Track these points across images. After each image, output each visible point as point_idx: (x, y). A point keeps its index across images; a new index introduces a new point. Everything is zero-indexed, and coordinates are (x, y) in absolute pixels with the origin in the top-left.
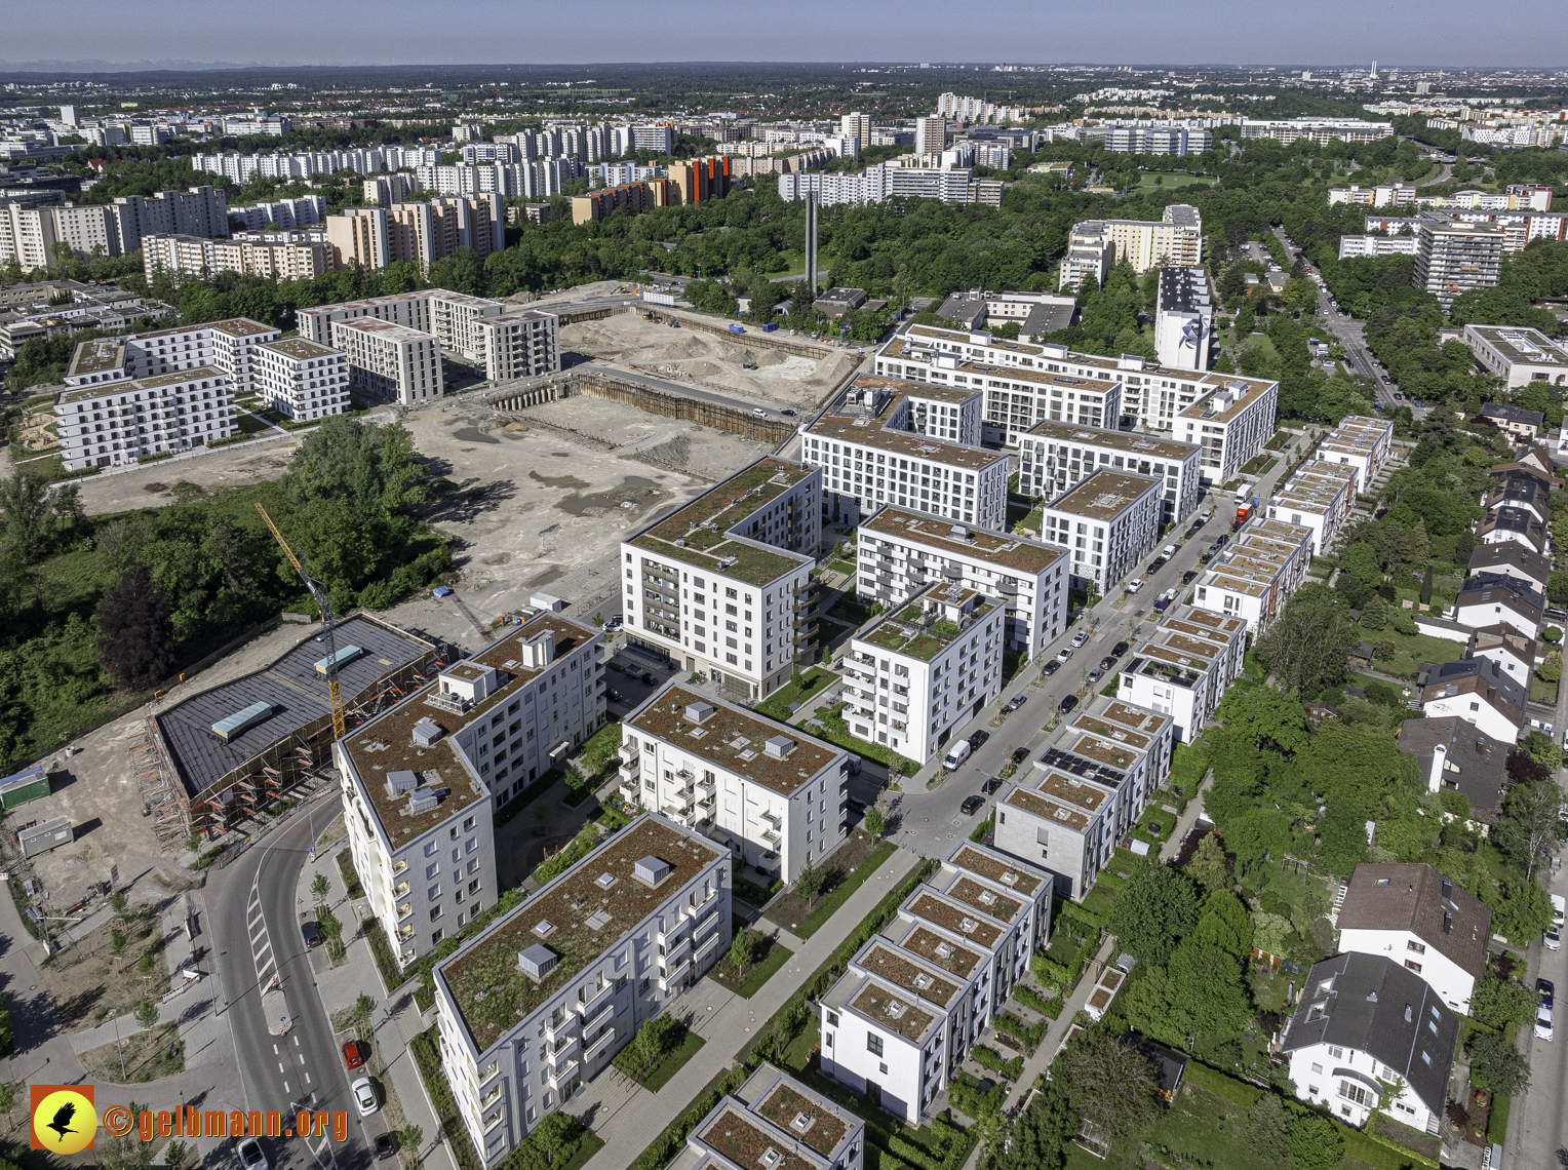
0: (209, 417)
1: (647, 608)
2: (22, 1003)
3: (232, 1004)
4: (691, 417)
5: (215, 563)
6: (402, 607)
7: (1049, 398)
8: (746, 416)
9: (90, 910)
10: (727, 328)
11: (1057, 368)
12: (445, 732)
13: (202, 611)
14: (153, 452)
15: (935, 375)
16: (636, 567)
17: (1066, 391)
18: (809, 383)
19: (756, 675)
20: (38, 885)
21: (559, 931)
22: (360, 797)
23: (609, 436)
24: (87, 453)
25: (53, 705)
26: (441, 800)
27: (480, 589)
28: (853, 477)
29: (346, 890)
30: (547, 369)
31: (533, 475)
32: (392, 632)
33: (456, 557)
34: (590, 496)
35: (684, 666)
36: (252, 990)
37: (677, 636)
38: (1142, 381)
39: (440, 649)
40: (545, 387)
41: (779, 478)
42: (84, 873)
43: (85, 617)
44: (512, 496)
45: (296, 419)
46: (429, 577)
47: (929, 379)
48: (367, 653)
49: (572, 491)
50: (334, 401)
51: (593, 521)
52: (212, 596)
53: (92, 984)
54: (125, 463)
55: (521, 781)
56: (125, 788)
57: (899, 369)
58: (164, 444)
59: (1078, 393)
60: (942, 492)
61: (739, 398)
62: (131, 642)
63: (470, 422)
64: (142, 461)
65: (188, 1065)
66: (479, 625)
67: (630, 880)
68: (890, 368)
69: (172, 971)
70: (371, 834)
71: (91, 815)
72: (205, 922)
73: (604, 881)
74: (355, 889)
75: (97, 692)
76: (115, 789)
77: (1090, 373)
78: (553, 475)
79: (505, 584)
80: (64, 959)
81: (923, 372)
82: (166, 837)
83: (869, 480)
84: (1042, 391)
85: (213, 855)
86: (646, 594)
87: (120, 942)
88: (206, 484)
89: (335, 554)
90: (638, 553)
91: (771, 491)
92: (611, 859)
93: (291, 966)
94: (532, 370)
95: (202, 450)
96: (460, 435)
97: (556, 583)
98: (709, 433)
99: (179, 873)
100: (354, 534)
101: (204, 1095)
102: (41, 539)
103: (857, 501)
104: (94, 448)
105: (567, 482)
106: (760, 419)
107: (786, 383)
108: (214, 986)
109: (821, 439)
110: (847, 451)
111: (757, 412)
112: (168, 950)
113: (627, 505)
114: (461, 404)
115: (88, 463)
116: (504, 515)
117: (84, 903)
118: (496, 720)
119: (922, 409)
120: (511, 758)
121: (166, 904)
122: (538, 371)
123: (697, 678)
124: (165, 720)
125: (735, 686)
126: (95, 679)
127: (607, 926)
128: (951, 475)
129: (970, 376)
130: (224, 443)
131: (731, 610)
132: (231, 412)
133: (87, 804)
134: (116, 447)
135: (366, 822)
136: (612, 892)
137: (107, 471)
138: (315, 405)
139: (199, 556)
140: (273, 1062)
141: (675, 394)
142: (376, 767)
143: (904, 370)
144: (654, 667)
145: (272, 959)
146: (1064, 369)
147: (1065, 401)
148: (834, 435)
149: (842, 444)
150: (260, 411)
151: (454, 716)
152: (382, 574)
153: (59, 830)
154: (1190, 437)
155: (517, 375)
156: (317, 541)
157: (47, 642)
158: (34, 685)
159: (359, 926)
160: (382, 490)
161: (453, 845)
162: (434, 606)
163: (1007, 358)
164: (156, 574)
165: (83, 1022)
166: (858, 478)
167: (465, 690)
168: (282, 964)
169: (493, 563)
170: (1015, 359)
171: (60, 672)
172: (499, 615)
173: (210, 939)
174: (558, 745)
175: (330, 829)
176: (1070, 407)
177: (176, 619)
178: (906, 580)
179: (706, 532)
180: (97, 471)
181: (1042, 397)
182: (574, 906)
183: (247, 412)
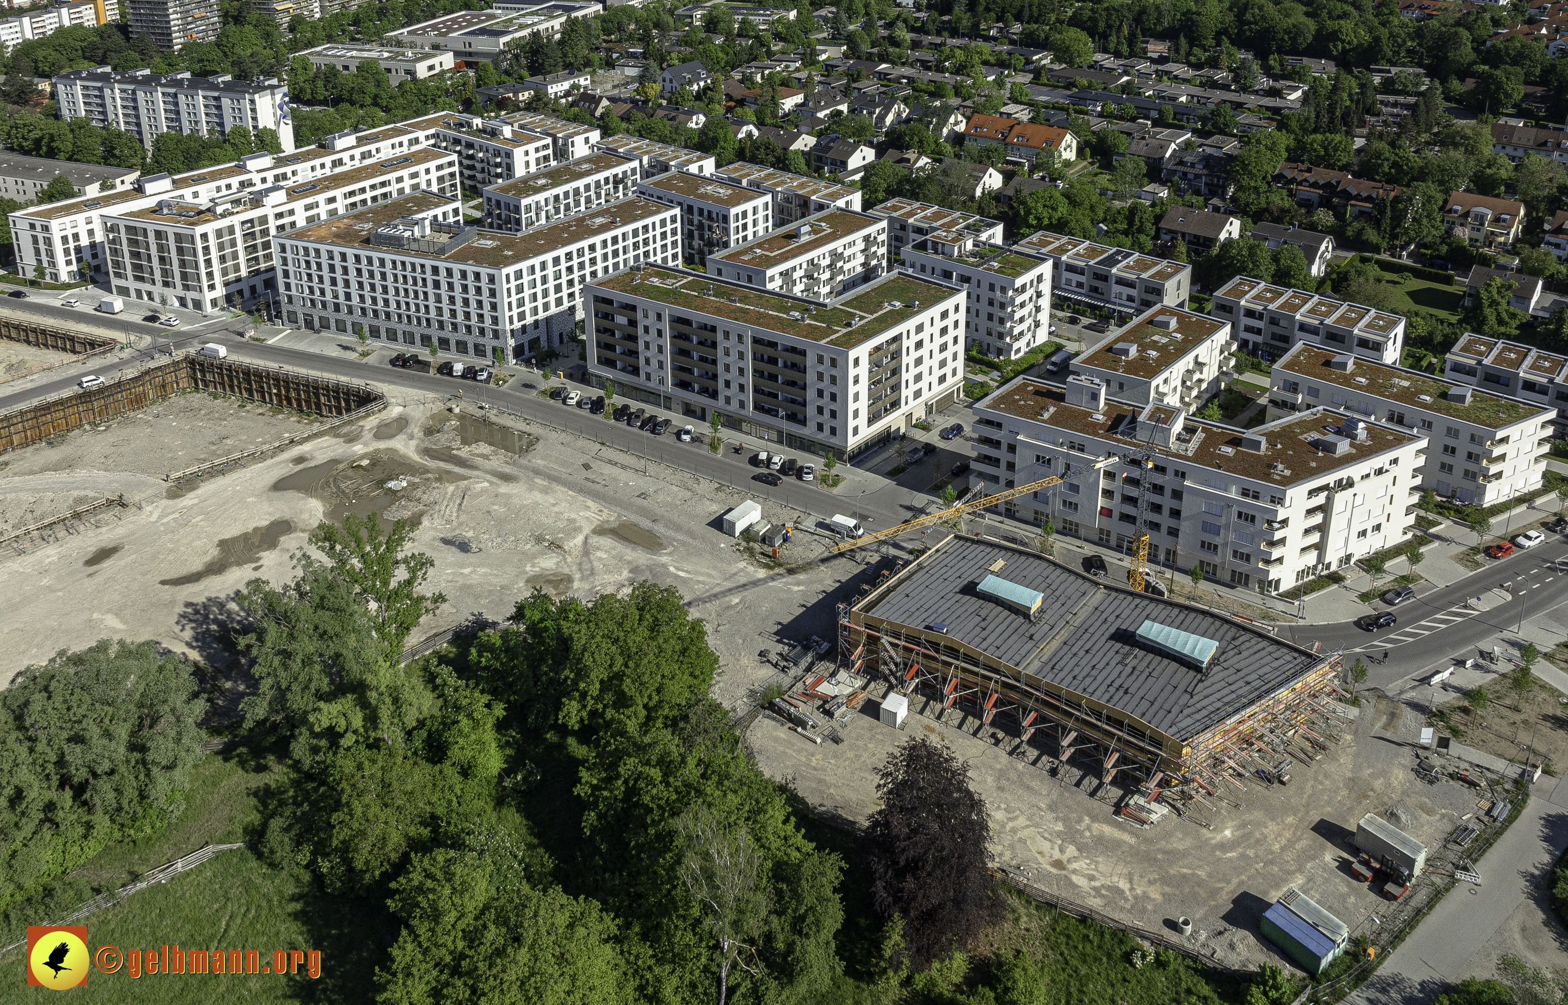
37: (898, 404)
42: (1413, 800)
56: (1241, 826)
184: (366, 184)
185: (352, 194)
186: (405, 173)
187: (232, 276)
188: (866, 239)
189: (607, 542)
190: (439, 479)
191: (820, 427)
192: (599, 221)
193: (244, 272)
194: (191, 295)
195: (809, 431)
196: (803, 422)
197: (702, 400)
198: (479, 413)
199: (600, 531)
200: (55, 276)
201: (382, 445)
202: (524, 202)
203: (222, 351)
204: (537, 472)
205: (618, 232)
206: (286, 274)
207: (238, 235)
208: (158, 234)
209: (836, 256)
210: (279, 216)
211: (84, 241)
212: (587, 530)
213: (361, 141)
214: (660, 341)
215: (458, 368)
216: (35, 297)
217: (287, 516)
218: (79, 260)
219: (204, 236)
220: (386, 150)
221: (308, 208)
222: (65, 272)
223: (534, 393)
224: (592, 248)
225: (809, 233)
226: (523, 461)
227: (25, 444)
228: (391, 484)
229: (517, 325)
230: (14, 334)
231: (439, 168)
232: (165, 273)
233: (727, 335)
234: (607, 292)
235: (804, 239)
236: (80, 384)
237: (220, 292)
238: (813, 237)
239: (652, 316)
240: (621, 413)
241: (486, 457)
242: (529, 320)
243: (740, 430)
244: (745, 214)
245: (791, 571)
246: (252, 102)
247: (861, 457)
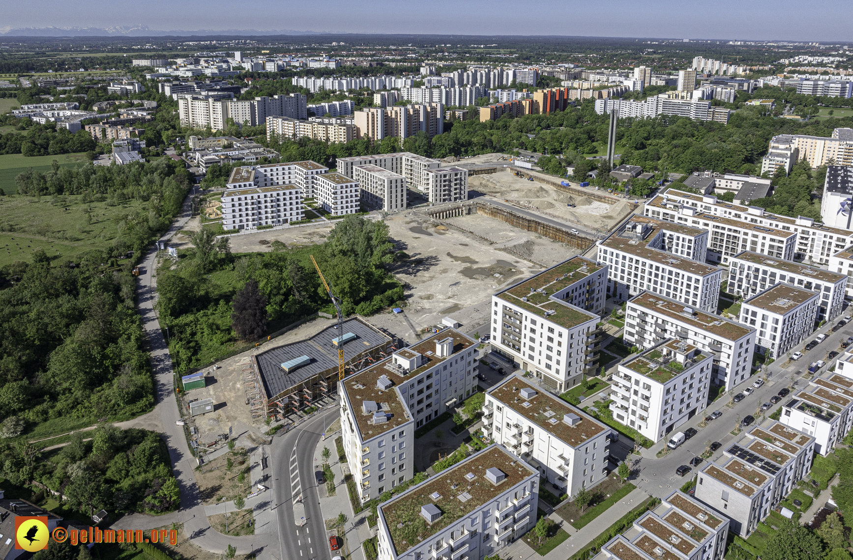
0: (291, 209)
1: (504, 332)
2: (185, 486)
3: (279, 506)
4: (536, 231)
5: (289, 283)
6: (377, 316)
7: (750, 238)
8: (567, 233)
9: (218, 447)
10: (560, 183)
11: (756, 221)
12: (393, 384)
13: (281, 306)
14: (264, 224)
15: (680, 218)
16: (500, 310)
17: (761, 235)
18: (605, 217)
19: (562, 377)
20: (196, 430)
21: (444, 499)
22: (349, 411)
23: (490, 237)
24: (234, 222)
25: (210, 343)
26: (388, 419)
27: (417, 311)
28: (626, 272)
29: (338, 457)
30: (460, 198)
31: (449, 254)
32: (371, 328)
33: (406, 293)
34: (478, 269)
35: (521, 367)
36: (289, 500)
37: (519, 350)
38: (811, 233)
39: (394, 340)
40: (458, 208)
41: (583, 269)
42: (217, 428)
43: (227, 302)
44: (437, 265)
45: (333, 214)
46: (392, 302)
47: (676, 221)
48: (358, 337)
49: (468, 265)
50: (352, 207)
51: (478, 282)
52: (286, 300)
53: (216, 483)
54: (251, 229)
55: (430, 415)
56: (239, 389)
57: (658, 213)
58: (269, 221)
59: (768, 237)
60: (679, 287)
61: (564, 222)
62: (247, 317)
63: (419, 223)
64: (259, 229)
65: (256, 532)
66: (415, 331)
67: (483, 479)
68: (653, 212)
69: (252, 484)
70: (353, 431)
71: (222, 400)
72: (270, 462)
73: (469, 476)
74: (343, 458)
75: (230, 340)
76: (234, 389)
77: (777, 226)
78: (459, 255)
79: (430, 311)
80: (205, 468)
81: (673, 217)
82: (256, 417)
83: (636, 275)
84: (745, 234)
85: (277, 429)
86: (504, 325)
87: (230, 465)
88: (287, 243)
89: (347, 285)
90: (502, 302)
91: (577, 276)
92: (474, 465)
93: (308, 491)
94: (452, 199)
95: (287, 226)
96: (412, 230)
97: (457, 313)
98: (545, 240)
99: (260, 435)
100: (356, 276)
101: (262, 549)
102: (211, 262)
103: (628, 287)
104: (237, 220)
105: (466, 260)
106: (575, 235)
107: (591, 216)
108: (271, 495)
109: (609, 250)
110: (624, 258)
111: (573, 231)
112: (252, 473)
113: (497, 275)
114: (415, 214)
115: (234, 227)
116: (432, 274)
117: (216, 443)
118: (420, 382)
119: (671, 238)
120: (426, 403)
121: (253, 449)
122: (456, 199)
123: (528, 374)
124: (260, 358)
125: (549, 382)
126: (229, 334)
127: (469, 501)
128: (686, 278)
129: (702, 221)
130: (298, 223)
131: (550, 339)
132: (302, 208)
133: (221, 394)
134: (247, 220)
135: (351, 424)
136: (473, 484)
137: (243, 232)
138: (342, 208)
139: (282, 279)
140: (296, 539)
141: (528, 218)
142: (358, 397)
143: (661, 215)
144: (505, 365)
145: (300, 487)
146: (761, 222)
147: (760, 241)
148: (617, 248)
149: (621, 254)
150: (315, 209)
151: (398, 376)
152: (368, 298)
153: (208, 405)
154: (840, 270)
155: (444, 200)
156: (338, 277)
157: (209, 312)
158: (202, 333)
159: (343, 477)
160: (372, 255)
161: (393, 444)
162: (393, 318)
163: (725, 212)
164: (261, 285)
165: (211, 500)
166: (629, 274)
167: (405, 364)
168: (304, 490)
169: (425, 298)
170: (730, 213)
171: (214, 328)
172: (425, 326)
173: (271, 471)
174: (451, 400)
175: (333, 425)
176: (763, 245)
177: (269, 308)
178: (654, 335)
179: (540, 295)
180: (238, 231)
181: (745, 237)
182: (452, 487)
183: (310, 208)
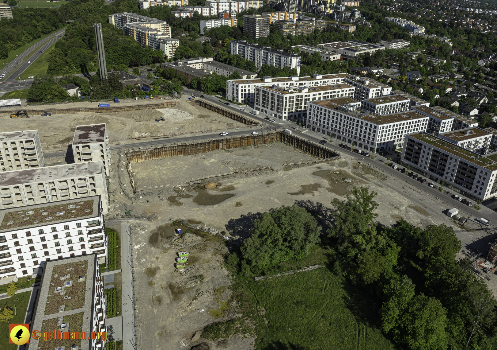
57: (293, 98)
81: (302, 96)
184: (330, 91)
185: (326, 93)
186: (340, 90)
187: (291, 111)
188: (486, 138)
189: (412, 210)
190: (360, 182)
191: (476, 192)
192: (405, 116)
193: (294, 111)
194: (278, 114)
195: (471, 192)
196: (470, 189)
197: (438, 176)
198: (368, 166)
199: (410, 206)
200: (237, 101)
201: (341, 169)
202: (377, 106)
203: (291, 132)
204: (388, 186)
205: (411, 121)
206: (310, 114)
207: (295, 99)
208: (272, 95)
209: (477, 142)
210: (306, 96)
211: (247, 92)
212: (406, 206)
213: (323, 78)
214: (428, 156)
215: (360, 151)
216: (231, 105)
217: (319, 183)
218: (245, 97)
219: (286, 98)
220: (330, 82)
221: (314, 95)
222: (240, 100)
223: (383, 163)
224: (404, 124)
225: (469, 133)
226: (384, 182)
227: (236, 147)
228: (347, 180)
229: (379, 142)
230: (228, 115)
231: (350, 90)
232: (272, 106)
233: (451, 159)
234: (413, 138)
235: (468, 134)
236: (252, 133)
237: (287, 115)
238: (470, 134)
239: (427, 148)
240: (411, 175)
241: (372, 179)
242: (383, 141)
243: (448, 187)
244: (445, 123)
245: (467, 231)
246: (291, 59)
247: (486, 203)
